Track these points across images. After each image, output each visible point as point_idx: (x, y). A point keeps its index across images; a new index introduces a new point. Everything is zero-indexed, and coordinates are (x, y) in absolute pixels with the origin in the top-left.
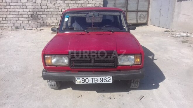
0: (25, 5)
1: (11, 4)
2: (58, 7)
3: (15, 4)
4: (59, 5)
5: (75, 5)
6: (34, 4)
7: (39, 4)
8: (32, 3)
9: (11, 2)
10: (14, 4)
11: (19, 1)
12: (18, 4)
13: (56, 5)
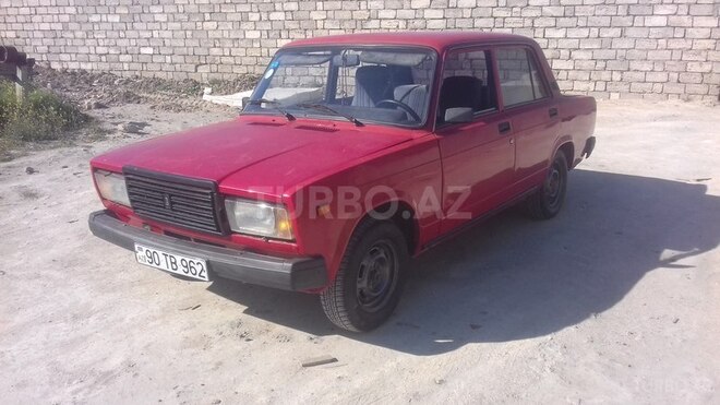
0: (423, 18)
1: (382, 14)
2: (533, 19)
3: (394, 12)
4: (538, 13)
5: (603, 12)
6: (450, 14)
7: (467, 13)
8: (444, 9)
9: (382, 6)
10: (391, 14)
11: (407, 5)
12: (401, 13)
13: (526, 13)
